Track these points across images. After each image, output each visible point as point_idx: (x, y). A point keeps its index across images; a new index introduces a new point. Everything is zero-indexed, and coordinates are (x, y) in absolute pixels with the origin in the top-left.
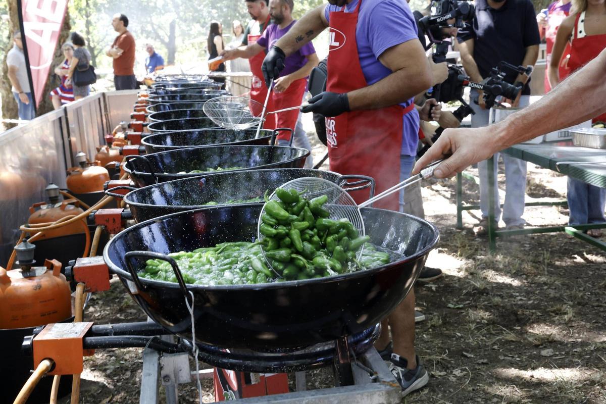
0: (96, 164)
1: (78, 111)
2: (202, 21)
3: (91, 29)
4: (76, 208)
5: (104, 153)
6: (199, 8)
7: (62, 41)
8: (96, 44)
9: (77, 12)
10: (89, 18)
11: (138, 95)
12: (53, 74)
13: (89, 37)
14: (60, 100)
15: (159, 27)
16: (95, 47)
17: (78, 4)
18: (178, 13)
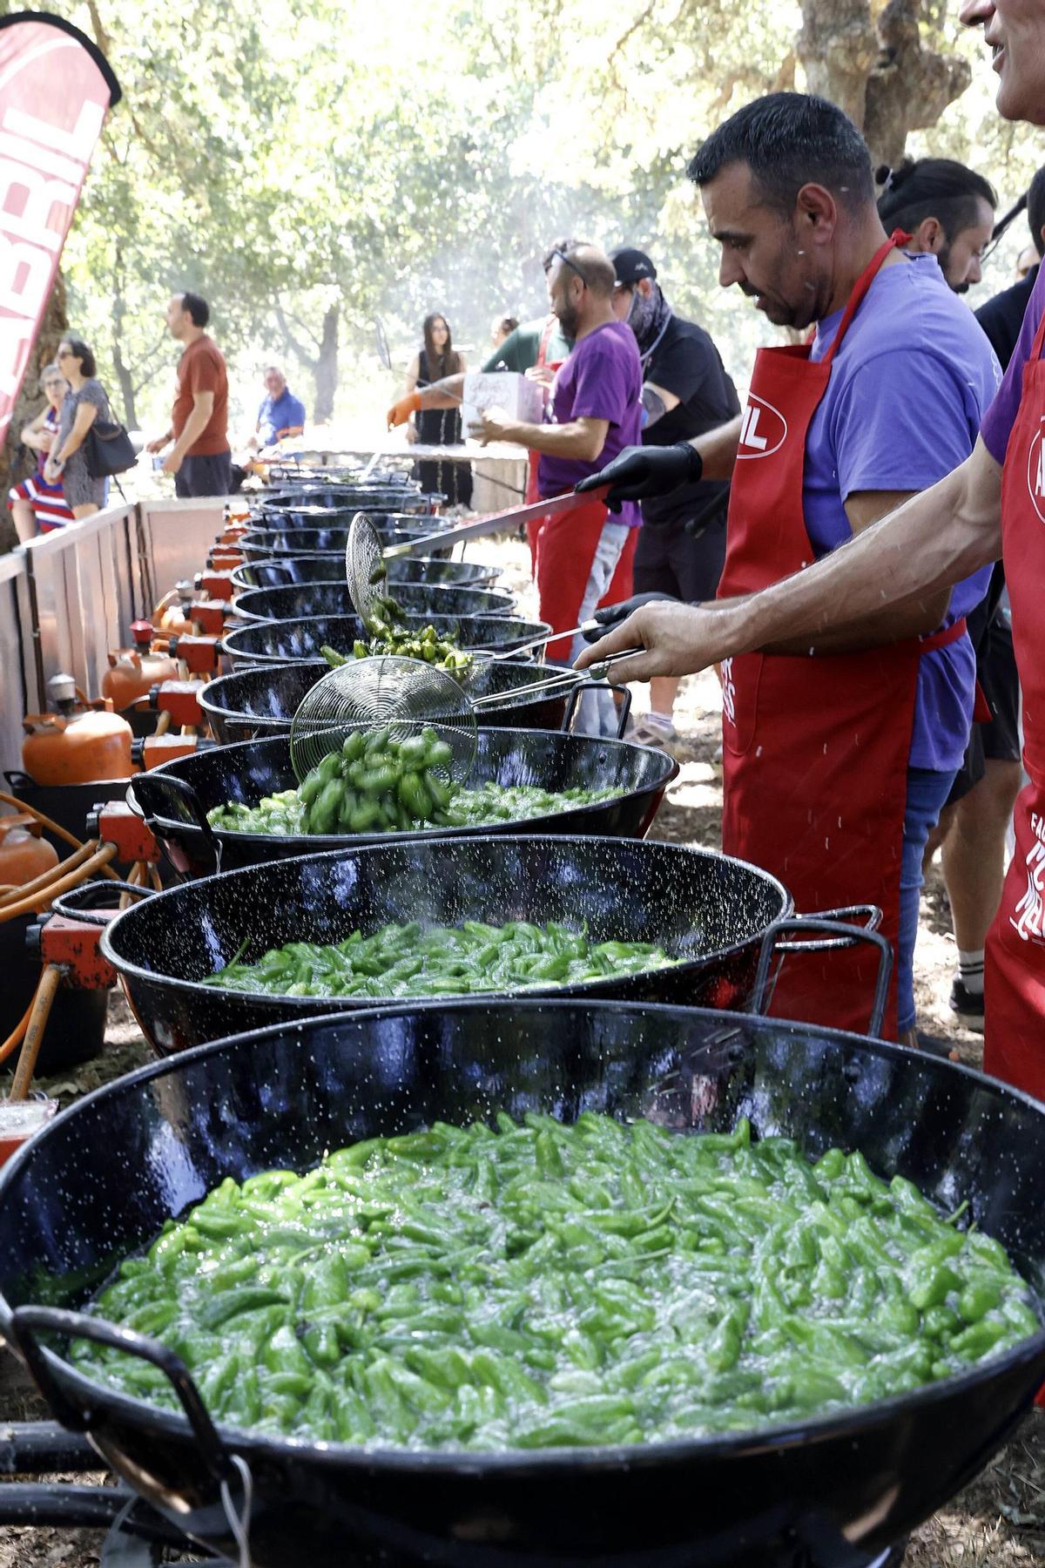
0: (100, 707)
1: (64, 557)
2: (405, 306)
3: (125, 321)
4: (34, 840)
5: (126, 671)
6: (399, 274)
7: (44, 358)
8: (137, 362)
9: (92, 278)
10: (122, 295)
11: (225, 513)
12: (17, 444)
13: (120, 342)
14: (33, 512)
15: (297, 320)
16: (134, 370)
17: (96, 260)
18: (345, 288)
